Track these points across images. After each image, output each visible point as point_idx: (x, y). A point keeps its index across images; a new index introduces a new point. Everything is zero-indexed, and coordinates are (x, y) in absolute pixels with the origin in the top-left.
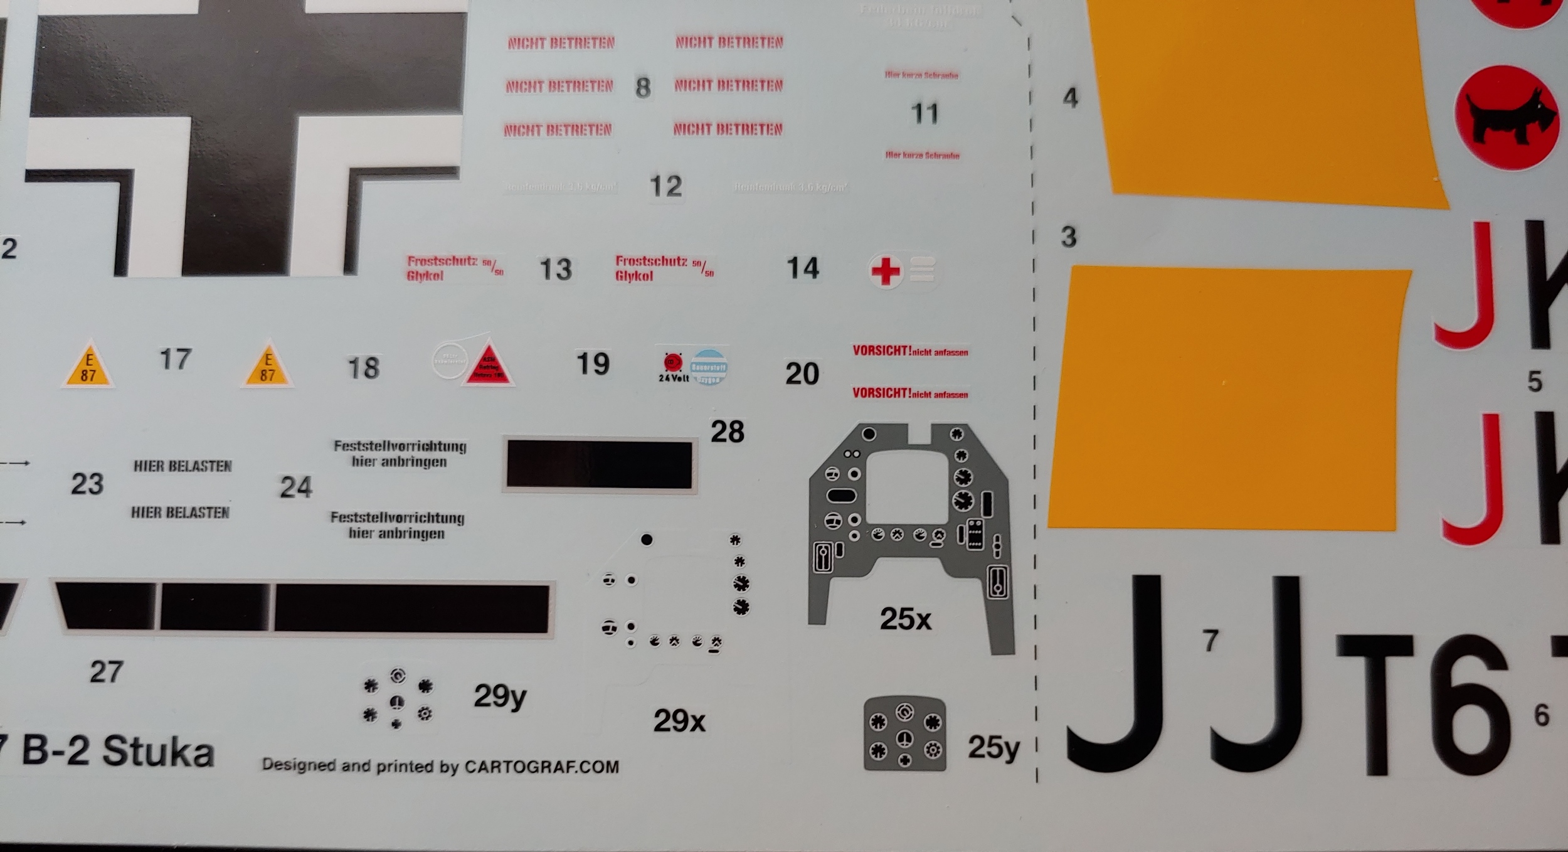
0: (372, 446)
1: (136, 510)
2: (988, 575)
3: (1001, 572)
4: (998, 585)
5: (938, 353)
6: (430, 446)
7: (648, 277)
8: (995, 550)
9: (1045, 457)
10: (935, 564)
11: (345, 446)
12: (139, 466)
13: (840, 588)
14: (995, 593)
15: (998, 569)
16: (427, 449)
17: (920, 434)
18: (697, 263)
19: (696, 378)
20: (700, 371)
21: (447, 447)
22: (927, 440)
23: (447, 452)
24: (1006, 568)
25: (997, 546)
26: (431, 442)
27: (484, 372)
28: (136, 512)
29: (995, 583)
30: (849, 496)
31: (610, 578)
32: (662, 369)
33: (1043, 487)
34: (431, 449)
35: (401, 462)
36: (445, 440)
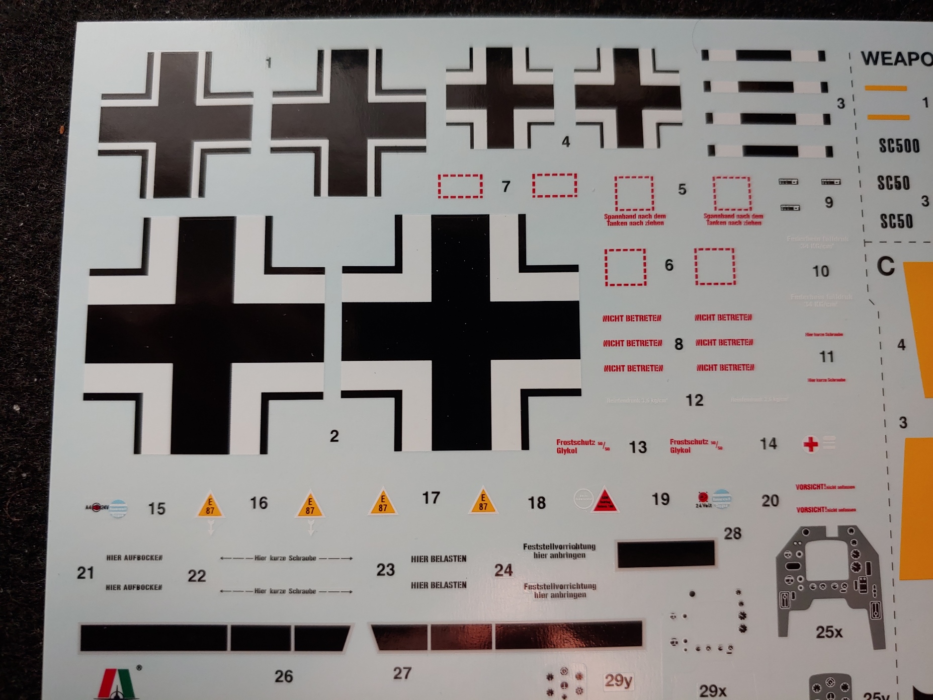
0: (545, 547)
1: (414, 584)
2: (871, 606)
3: (877, 605)
4: (876, 612)
5: (840, 488)
6: (576, 547)
7: (688, 451)
8: (873, 593)
9: (897, 542)
10: (843, 602)
11: (530, 547)
12: (414, 559)
13: (795, 617)
14: (874, 616)
15: (875, 603)
16: (574, 548)
17: (832, 532)
18: (713, 443)
19: (715, 505)
20: (717, 501)
21: (585, 547)
22: (836, 535)
23: (585, 550)
24: (879, 603)
25: (875, 591)
26: (576, 544)
27: (603, 504)
28: (414, 586)
29: (874, 611)
30: (797, 566)
31: (673, 615)
32: (697, 501)
33: (896, 558)
34: (576, 548)
35: (561, 556)
36: (584, 543)
